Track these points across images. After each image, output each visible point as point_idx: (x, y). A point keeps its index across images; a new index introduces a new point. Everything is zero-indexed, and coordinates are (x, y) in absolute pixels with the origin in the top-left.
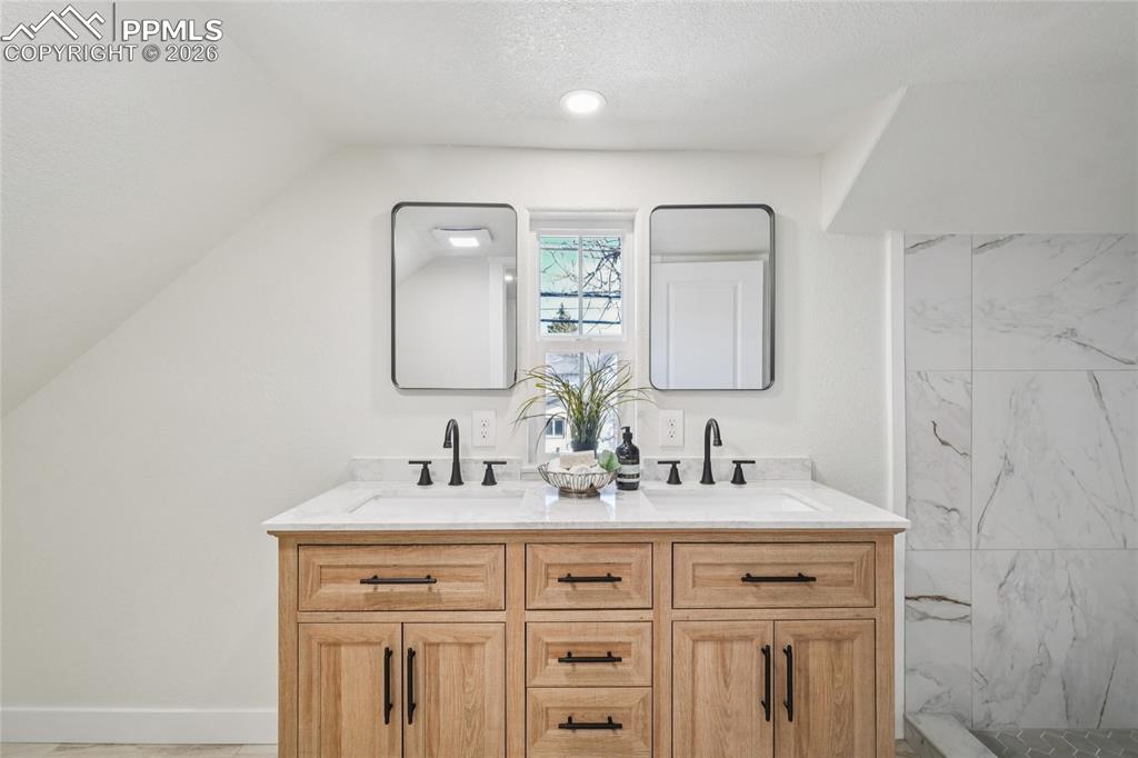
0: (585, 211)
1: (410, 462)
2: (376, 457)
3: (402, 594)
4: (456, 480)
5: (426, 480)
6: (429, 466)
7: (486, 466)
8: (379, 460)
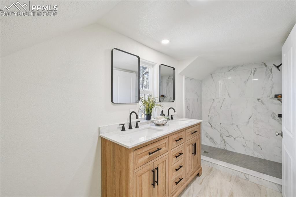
0: (150, 62)
1: (119, 125)
2: (108, 125)
3: (154, 155)
4: (130, 128)
5: (123, 129)
6: (124, 125)
7: (136, 123)
8: (108, 126)
